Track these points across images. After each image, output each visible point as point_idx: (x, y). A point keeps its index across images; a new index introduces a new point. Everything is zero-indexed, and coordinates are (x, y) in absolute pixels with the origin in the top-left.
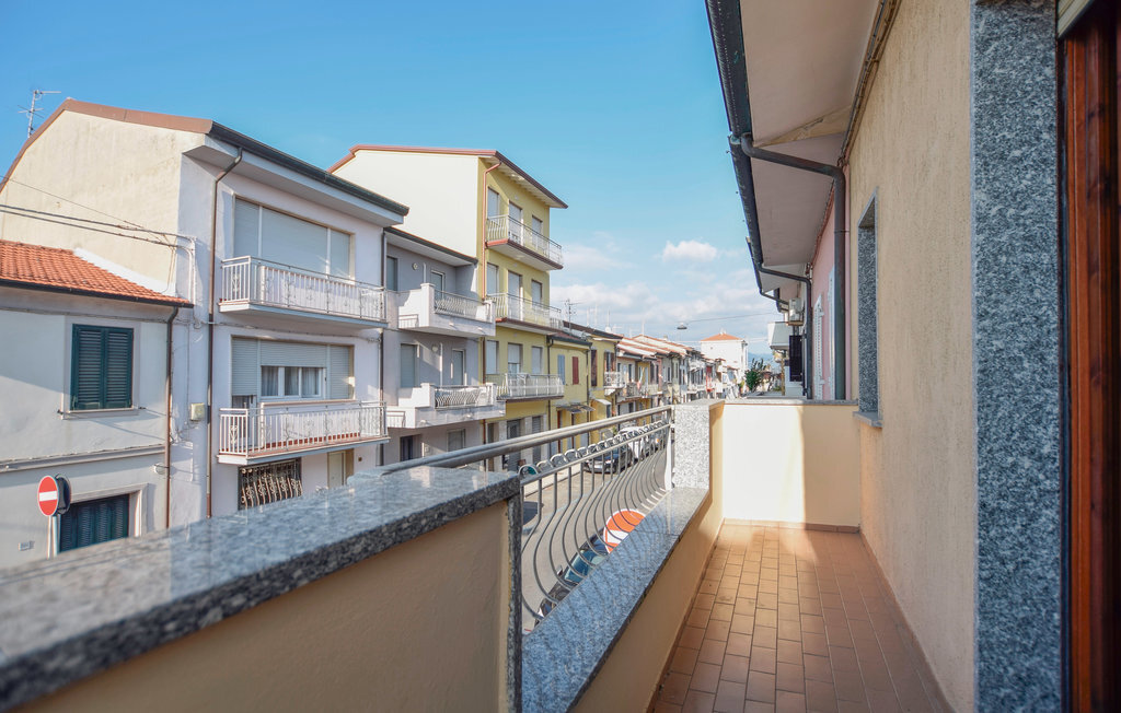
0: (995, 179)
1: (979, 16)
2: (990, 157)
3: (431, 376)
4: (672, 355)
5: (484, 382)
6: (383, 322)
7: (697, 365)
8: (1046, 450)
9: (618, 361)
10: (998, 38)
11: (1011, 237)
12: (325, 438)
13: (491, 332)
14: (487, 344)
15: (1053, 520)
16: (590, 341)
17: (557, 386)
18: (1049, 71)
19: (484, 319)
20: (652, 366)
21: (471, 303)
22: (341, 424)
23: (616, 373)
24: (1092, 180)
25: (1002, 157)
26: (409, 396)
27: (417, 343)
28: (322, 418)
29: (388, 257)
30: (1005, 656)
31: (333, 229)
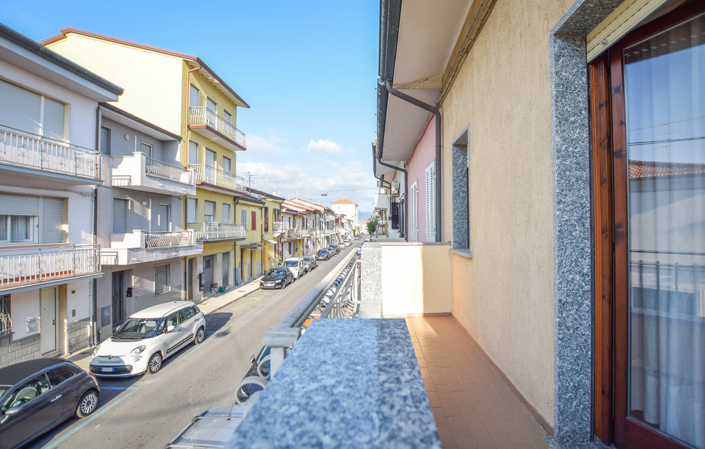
0: (564, 131)
1: (555, 42)
2: (562, 119)
3: (141, 224)
4: (315, 212)
5: (186, 229)
6: (98, 181)
7: (330, 218)
8: (585, 271)
9: (282, 215)
10: (563, 56)
11: (571, 162)
12: (38, 276)
13: (193, 193)
14: (189, 201)
15: (588, 306)
16: (264, 201)
17: (241, 232)
18: (584, 79)
19: (187, 182)
20: (303, 218)
21: (175, 170)
22: (54, 264)
23: (281, 223)
24: (603, 137)
25: (567, 120)
26: (122, 240)
27: (129, 198)
28: (35, 259)
29: (102, 127)
30: (569, 376)
31: (47, 97)
